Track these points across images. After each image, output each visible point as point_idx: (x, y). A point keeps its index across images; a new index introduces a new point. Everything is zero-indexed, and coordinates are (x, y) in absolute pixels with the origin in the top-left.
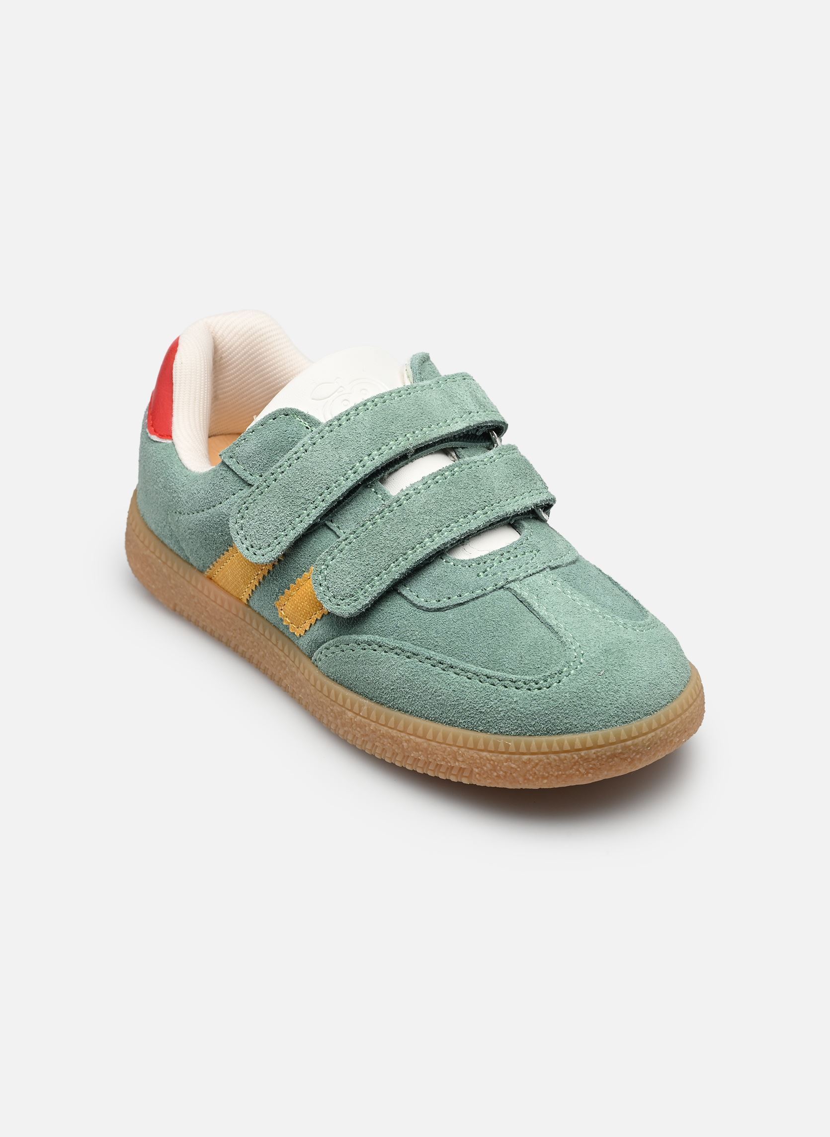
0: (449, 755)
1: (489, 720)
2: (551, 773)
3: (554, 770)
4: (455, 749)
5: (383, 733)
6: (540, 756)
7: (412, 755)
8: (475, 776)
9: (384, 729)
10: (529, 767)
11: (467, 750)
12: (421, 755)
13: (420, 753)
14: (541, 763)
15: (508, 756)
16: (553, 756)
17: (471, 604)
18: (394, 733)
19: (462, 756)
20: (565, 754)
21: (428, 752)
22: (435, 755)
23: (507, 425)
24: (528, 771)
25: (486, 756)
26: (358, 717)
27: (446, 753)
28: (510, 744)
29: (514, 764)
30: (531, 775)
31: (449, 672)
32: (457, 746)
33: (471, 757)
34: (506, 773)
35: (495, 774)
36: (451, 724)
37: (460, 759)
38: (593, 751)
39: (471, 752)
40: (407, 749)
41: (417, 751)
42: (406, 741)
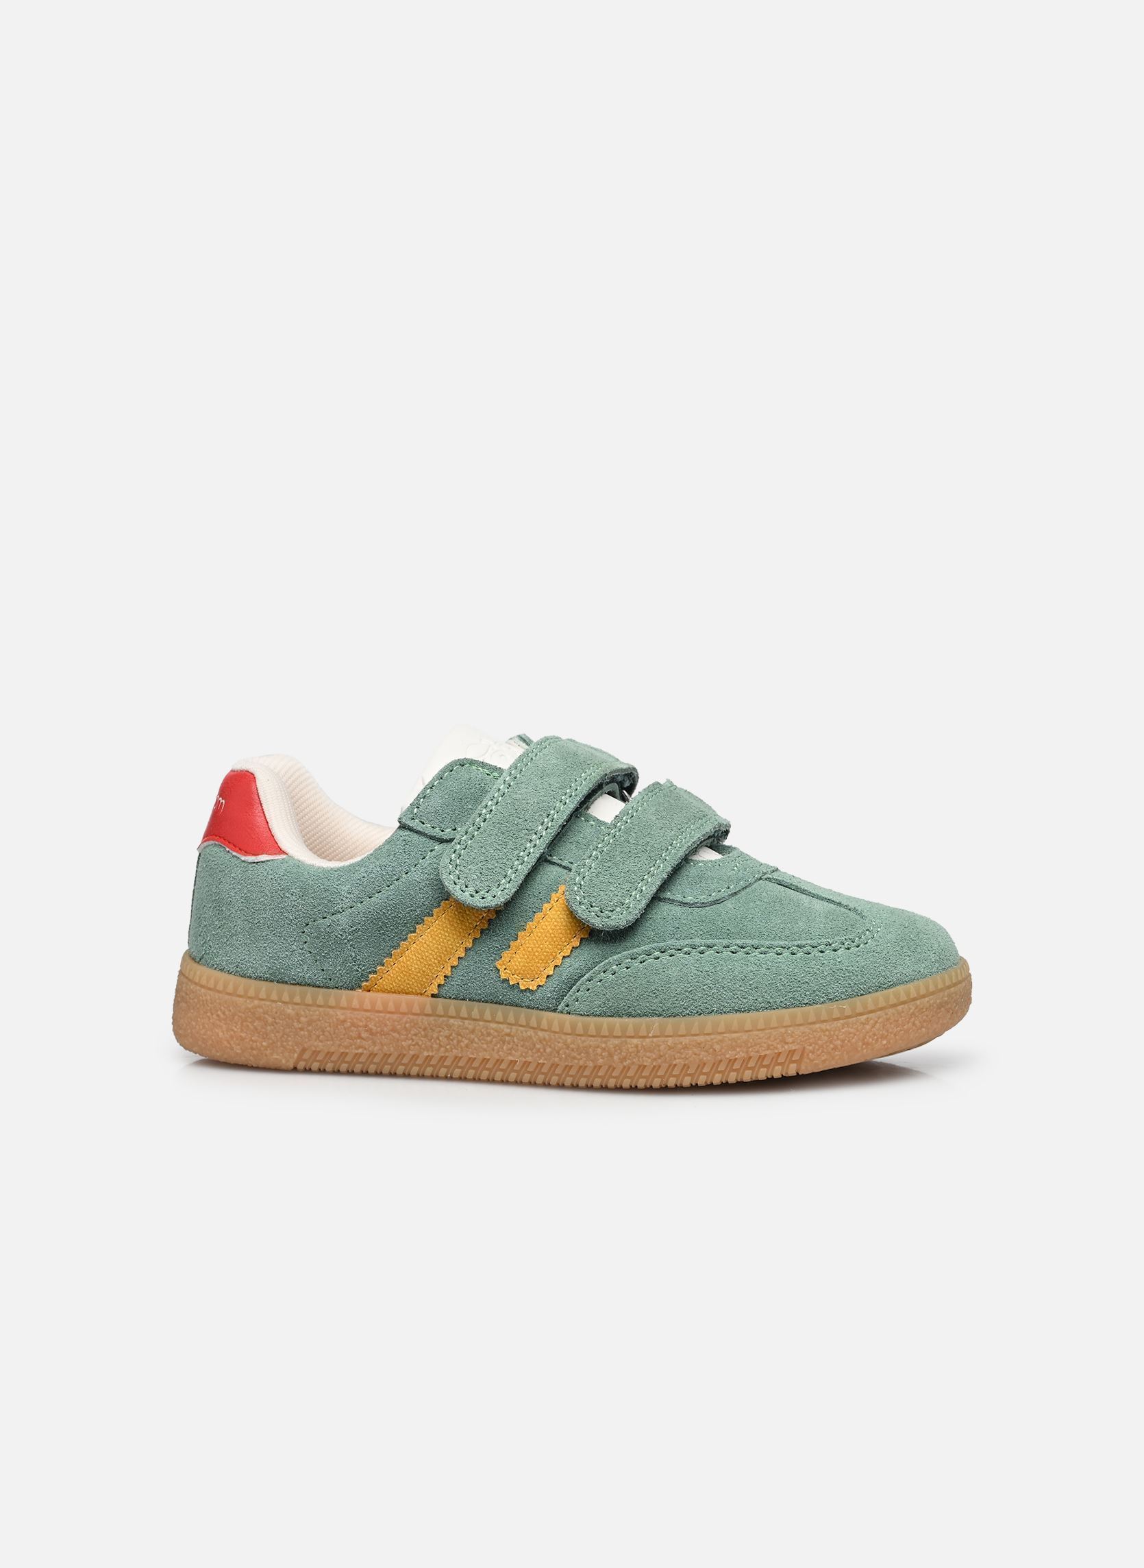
0: (776, 1040)
1: (815, 989)
2: (890, 1030)
3: (893, 1026)
4: (783, 1030)
5: (686, 1044)
6: (879, 1013)
7: (728, 1056)
8: (808, 1055)
9: (686, 1040)
10: (868, 1027)
11: (797, 1028)
12: (739, 1052)
13: (738, 1050)
14: (880, 1020)
15: (845, 1021)
16: (891, 1011)
17: (743, 893)
18: (701, 1039)
19: (792, 1037)
20: (902, 1006)
21: (749, 1045)
22: (758, 1046)
23: (634, 769)
24: (868, 1032)
25: (820, 1028)
26: (648, 1040)
27: (772, 1039)
28: (844, 1007)
29: (852, 1028)
30: (870, 1037)
31: (754, 954)
32: (785, 1027)
33: (803, 1033)
34: (843, 1041)
35: (832, 1046)
36: (769, 1007)
37: (790, 1040)
38: (927, 999)
39: (802, 1028)
40: (720, 1051)
41: (733, 1048)
42: (717, 1043)
